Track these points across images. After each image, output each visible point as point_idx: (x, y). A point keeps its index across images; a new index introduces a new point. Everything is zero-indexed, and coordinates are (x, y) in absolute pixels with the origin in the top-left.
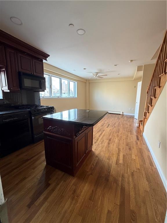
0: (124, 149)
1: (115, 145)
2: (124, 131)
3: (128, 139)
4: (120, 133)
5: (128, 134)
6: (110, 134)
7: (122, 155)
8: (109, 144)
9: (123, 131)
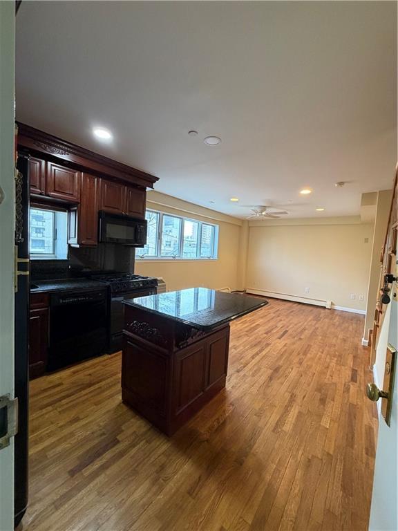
0: (305, 399)
1: (286, 384)
2: (322, 353)
3: (325, 373)
4: (309, 355)
5: (330, 362)
6: (282, 355)
7: (297, 411)
8: (271, 378)
9: (320, 354)
